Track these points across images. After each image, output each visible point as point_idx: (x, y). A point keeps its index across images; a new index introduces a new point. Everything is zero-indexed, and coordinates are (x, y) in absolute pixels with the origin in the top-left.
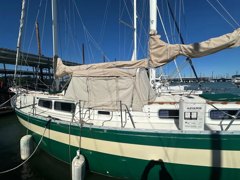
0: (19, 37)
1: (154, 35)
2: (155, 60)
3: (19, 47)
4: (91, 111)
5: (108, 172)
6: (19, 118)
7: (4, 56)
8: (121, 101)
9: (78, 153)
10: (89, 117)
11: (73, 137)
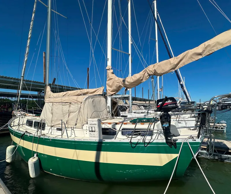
0: (24, 68)
1: (109, 70)
2: (109, 89)
3: (23, 76)
4: (53, 128)
5: (51, 170)
6: (11, 134)
7: (13, 84)
8: (62, 120)
9: (35, 155)
10: (51, 133)
11: (35, 145)
